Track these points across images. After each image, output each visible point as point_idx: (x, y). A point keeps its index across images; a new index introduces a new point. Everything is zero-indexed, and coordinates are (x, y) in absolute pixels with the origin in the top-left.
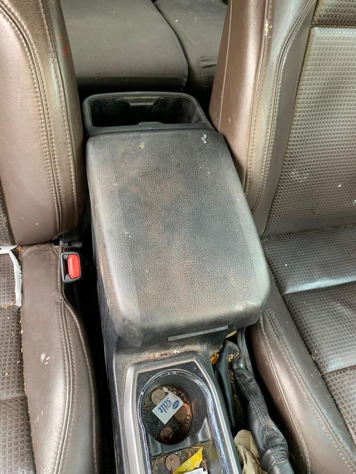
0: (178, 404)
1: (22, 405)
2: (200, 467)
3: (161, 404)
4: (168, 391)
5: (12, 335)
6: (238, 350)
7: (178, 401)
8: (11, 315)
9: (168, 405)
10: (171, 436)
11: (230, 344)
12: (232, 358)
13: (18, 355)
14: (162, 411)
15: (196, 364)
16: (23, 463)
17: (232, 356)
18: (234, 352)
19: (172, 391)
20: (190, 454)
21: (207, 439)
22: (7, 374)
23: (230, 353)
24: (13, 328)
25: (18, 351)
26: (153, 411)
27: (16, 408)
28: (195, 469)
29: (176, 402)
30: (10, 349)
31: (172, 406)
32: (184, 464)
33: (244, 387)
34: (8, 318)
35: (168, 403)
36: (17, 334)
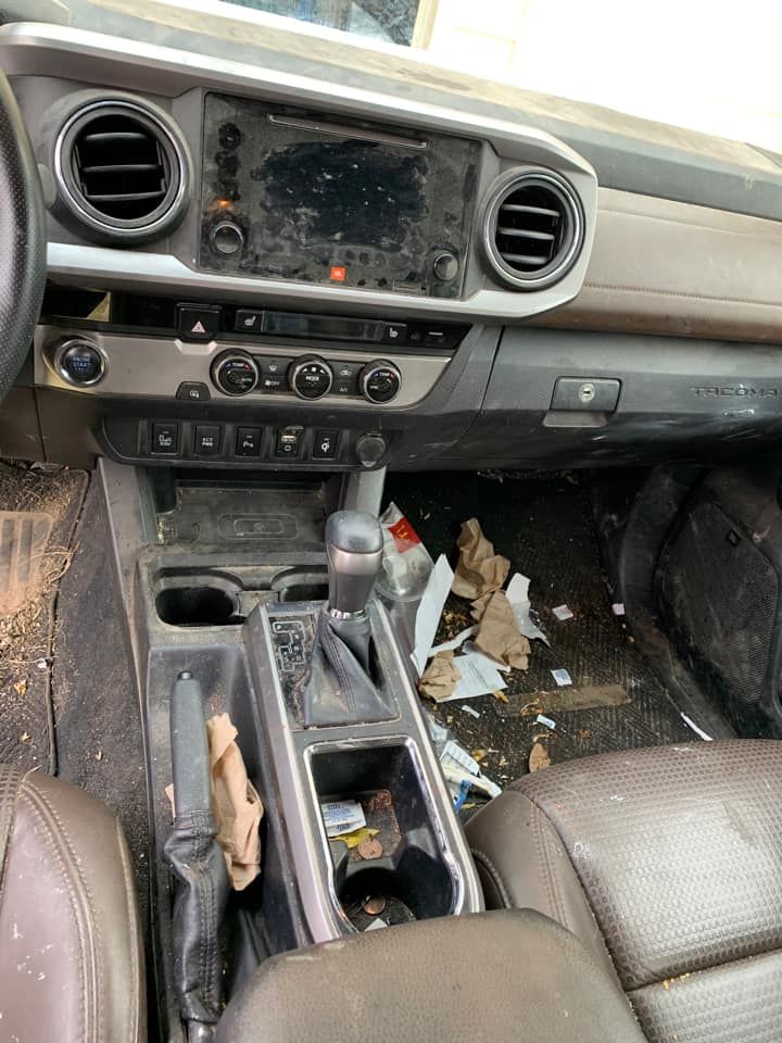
1: (627, 969)
10: (368, 898)
33: (213, 973)
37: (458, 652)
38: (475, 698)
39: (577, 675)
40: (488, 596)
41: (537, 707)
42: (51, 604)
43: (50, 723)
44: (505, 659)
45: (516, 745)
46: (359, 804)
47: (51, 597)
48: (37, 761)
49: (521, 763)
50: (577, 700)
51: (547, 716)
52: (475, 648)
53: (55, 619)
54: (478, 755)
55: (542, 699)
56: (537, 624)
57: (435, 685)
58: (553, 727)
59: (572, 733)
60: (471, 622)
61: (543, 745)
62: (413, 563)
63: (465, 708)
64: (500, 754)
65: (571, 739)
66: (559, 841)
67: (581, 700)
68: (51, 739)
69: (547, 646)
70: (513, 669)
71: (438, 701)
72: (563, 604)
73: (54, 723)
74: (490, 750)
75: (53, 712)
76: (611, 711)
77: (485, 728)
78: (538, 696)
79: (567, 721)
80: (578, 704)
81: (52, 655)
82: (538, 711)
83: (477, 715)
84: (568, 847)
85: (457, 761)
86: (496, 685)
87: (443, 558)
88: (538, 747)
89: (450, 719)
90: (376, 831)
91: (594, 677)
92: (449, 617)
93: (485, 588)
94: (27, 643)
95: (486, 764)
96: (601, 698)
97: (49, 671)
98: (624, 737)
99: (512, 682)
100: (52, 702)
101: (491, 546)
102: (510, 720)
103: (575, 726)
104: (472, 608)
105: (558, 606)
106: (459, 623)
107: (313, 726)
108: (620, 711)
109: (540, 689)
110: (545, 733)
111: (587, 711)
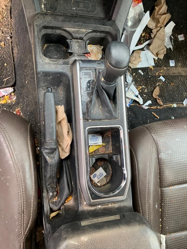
0: (93, 176)
1: (162, 184)
2: (90, 146)
3: (102, 177)
4: (97, 183)
5: (166, 218)
6: (50, 204)
7: (93, 178)
8: (166, 229)
9: (98, 176)
10: (99, 161)
11: (55, 208)
12: (55, 199)
13: (163, 208)
14: (102, 173)
15: (92, 198)
16: (163, 161)
17: (54, 200)
18: (53, 203)
19: (95, 183)
20: (93, 152)
21: (92, 158)
22: (168, 199)
23: (56, 202)
24: (165, 222)
25: (163, 210)
26: (106, 174)
27: (165, 183)
28: (92, 145)
29: (94, 177)
30: (166, 211)
31: (97, 175)
32: (97, 148)
33: (55, 181)
34: (167, 228)
35: (98, 177)
36: (163, 219)
37: (142, 49)
38: (144, 68)
39: (177, 63)
40: (158, 29)
41: (161, 73)
42: (9, 12)
43: (12, 61)
44: (157, 55)
45: (151, 85)
46: (101, 136)
47: (9, 8)
48: (10, 74)
49: (151, 91)
50: (174, 72)
51: (164, 76)
52: (148, 49)
53: (11, 18)
54: (139, 88)
55: (164, 70)
56: (171, 42)
57: (132, 63)
58: (164, 81)
59: (169, 83)
60: (150, 38)
61: (159, 86)
62: (137, 13)
63: (140, 71)
64: (145, 88)
65: (168, 85)
66: (156, 153)
67: (175, 72)
68: (13, 68)
69: (171, 51)
70: (158, 58)
71: (132, 68)
72: (183, 34)
73: (14, 62)
74: (143, 86)
75: (13, 57)
76: (183, 77)
77: (144, 78)
78: (163, 69)
79: (168, 79)
80: (174, 73)
81: (11, 34)
82: (162, 74)
83: (142, 74)
84: (159, 154)
85: (133, 91)
86: (151, 64)
87: (148, 12)
88: (158, 87)
89: (134, 74)
90: (105, 144)
91: (182, 64)
92: (143, 34)
93: (159, 25)
94: (3, 26)
95: (141, 91)
96: (181, 72)
97: (11, 41)
98: (183, 87)
99: (157, 63)
100: (13, 53)
101: (167, 7)
102: (152, 76)
103: (170, 81)
104: (152, 32)
105: (181, 34)
106: (146, 37)
107: (90, 120)
108: (185, 78)
109: (164, 67)
110: (161, 82)
111: (176, 76)
